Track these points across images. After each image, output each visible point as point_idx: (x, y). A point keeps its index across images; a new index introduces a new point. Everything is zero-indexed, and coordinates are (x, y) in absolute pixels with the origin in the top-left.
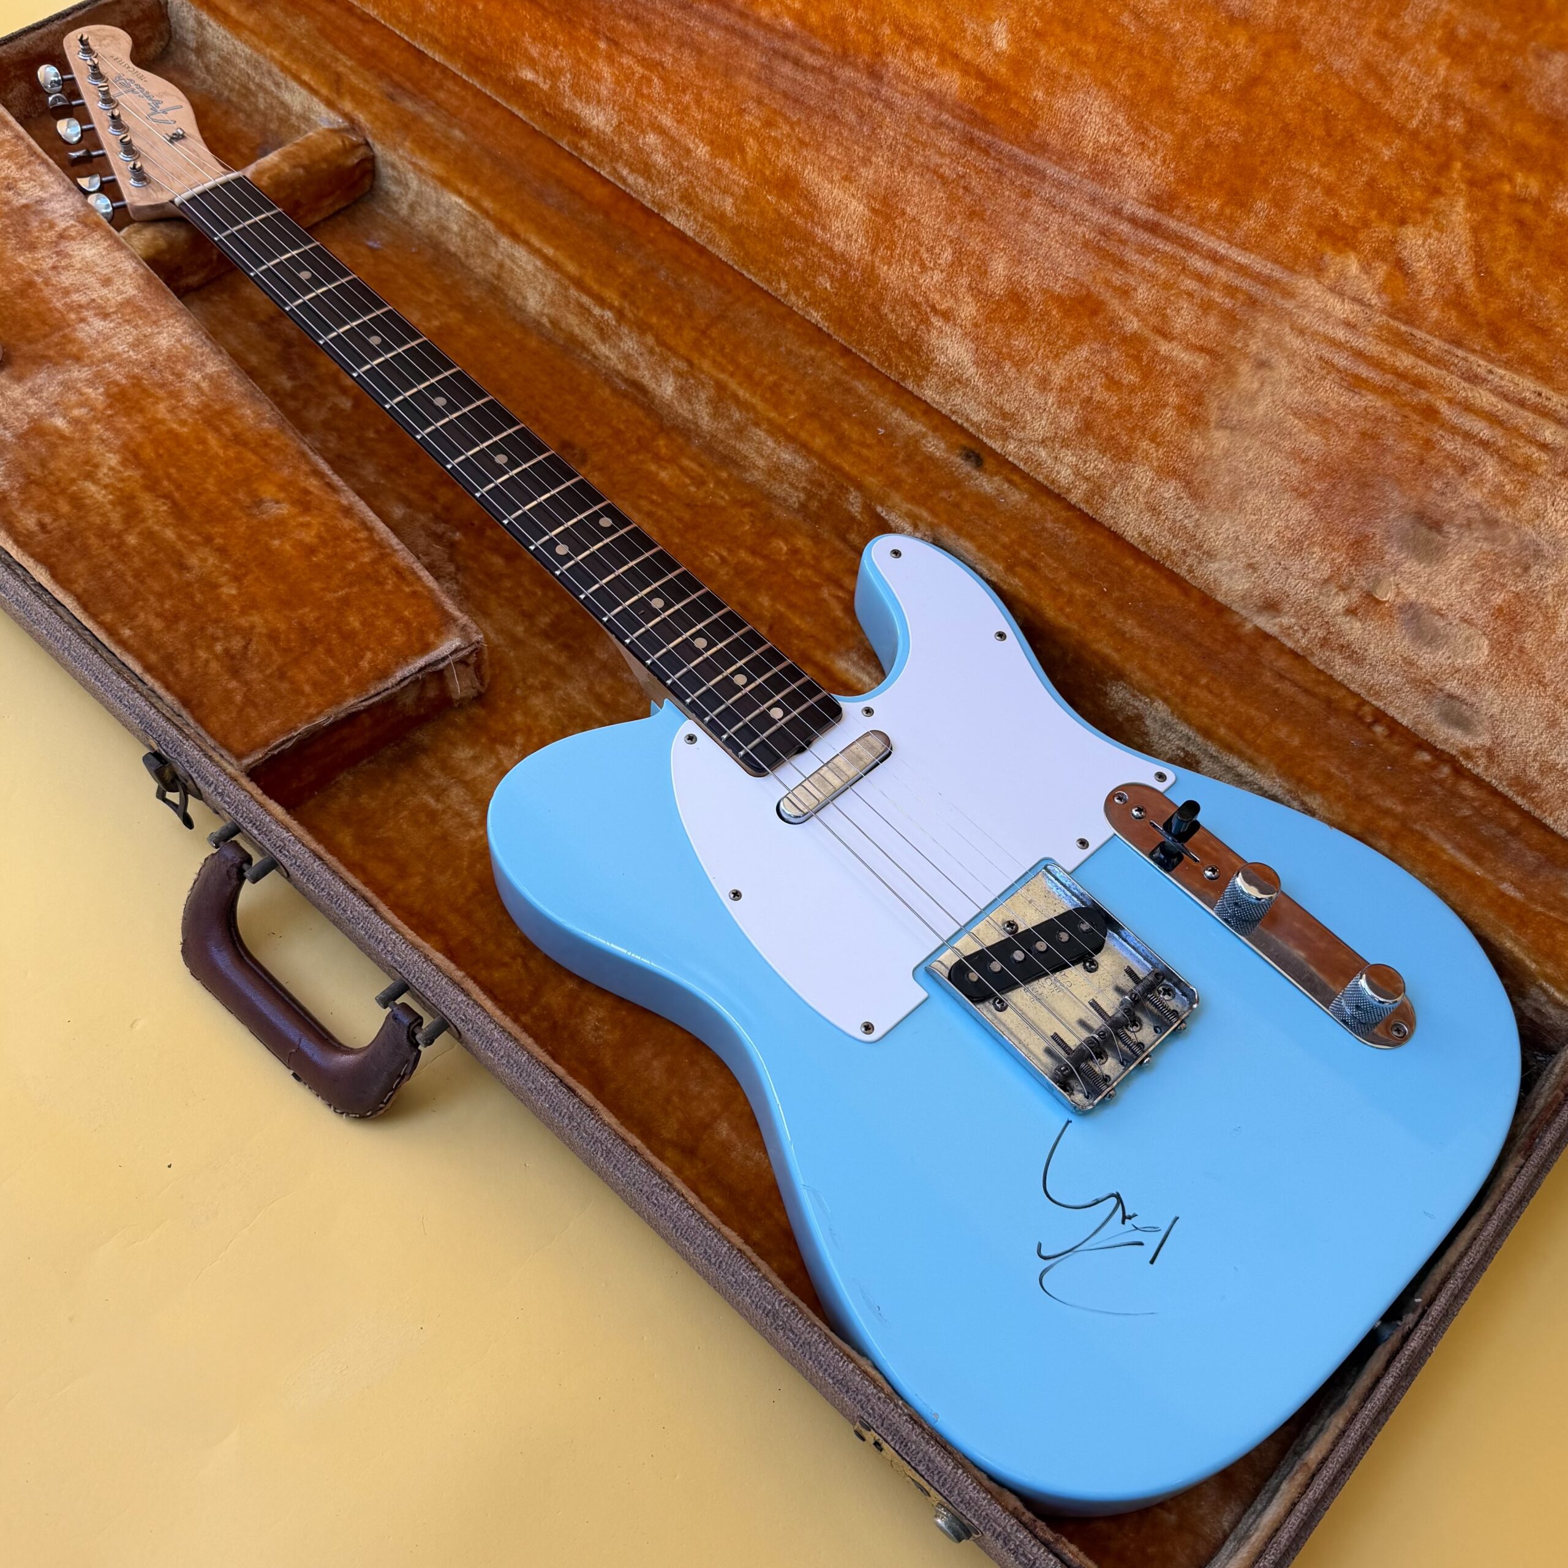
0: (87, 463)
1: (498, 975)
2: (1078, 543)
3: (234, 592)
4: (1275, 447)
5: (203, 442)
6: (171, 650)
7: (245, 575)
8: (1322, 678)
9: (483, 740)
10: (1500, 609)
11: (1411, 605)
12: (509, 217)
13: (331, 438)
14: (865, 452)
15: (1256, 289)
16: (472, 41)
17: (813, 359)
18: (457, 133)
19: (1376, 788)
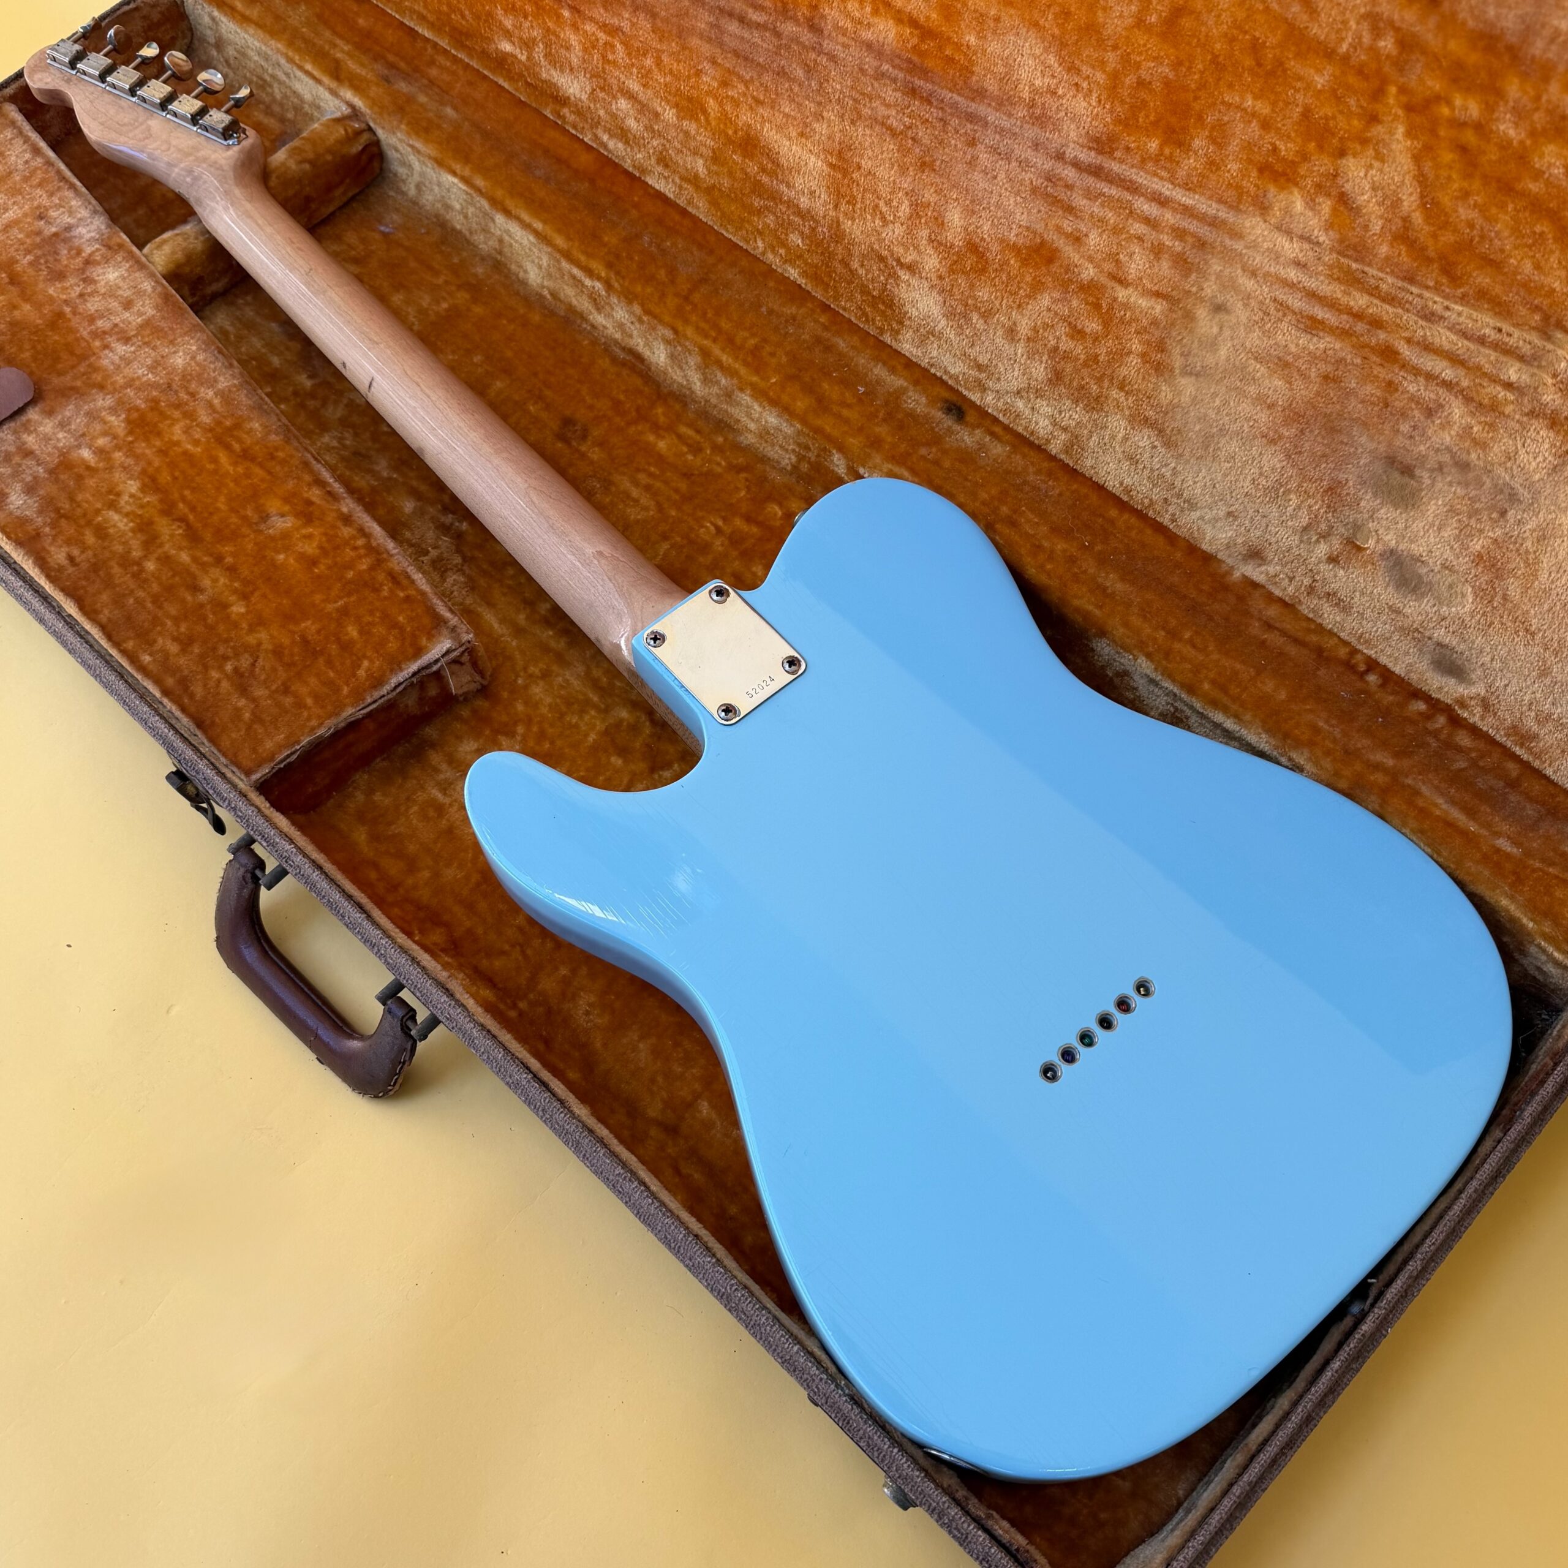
0: (110, 492)
1: (498, 963)
2: (1060, 495)
3: (243, 610)
4: (1241, 393)
5: (214, 460)
6: (186, 672)
7: (252, 593)
8: (1313, 627)
9: (487, 732)
10: (1480, 556)
11: (1392, 552)
12: (499, 193)
13: (347, 435)
14: (845, 412)
15: (1204, 231)
16: (453, 16)
17: (794, 318)
18: (449, 111)
19: (1366, 742)
